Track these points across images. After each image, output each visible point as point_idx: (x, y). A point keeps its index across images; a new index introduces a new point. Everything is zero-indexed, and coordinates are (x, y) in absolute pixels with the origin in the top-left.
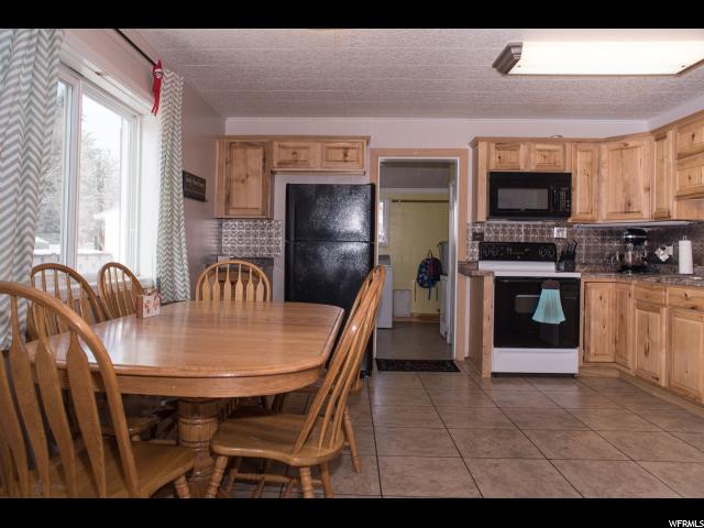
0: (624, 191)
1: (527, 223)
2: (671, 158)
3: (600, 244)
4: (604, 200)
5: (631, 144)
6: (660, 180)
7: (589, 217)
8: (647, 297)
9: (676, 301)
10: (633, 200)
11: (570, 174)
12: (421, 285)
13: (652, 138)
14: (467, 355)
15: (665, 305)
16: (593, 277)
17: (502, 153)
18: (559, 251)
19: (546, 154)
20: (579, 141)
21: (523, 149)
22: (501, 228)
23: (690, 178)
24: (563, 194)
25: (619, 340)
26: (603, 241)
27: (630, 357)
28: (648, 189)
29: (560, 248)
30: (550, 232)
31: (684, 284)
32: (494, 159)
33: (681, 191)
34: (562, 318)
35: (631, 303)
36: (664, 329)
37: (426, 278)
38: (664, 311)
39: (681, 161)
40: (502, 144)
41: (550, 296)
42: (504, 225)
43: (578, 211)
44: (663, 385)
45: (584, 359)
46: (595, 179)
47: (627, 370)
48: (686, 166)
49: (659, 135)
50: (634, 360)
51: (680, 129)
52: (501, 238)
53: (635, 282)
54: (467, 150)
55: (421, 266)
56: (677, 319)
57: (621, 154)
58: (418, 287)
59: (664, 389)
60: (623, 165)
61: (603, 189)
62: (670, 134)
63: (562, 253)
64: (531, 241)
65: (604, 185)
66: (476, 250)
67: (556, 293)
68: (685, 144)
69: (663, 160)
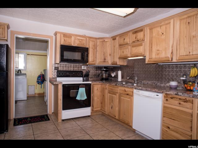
0: (104, 55)
1: (74, 64)
2: (117, 46)
3: (96, 72)
4: (98, 57)
5: (106, 40)
6: (114, 52)
7: (93, 63)
8: (112, 90)
9: (121, 92)
10: (106, 58)
11: (88, 48)
12: (38, 83)
13: (112, 39)
14: (53, 112)
15: (118, 93)
16: (95, 83)
17: (66, 39)
18: (84, 74)
19: (81, 41)
20: (91, 38)
21: (73, 38)
22: (64, 66)
23: (123, 52)
24: (86, 55)
25: (103, 102)
26: (97, 70)
27: (106, 108)
28: (110, 55)
29: (84, 73)
30: (81, 67)
31: (125, 86)
32: (62, 40)
33: (120, 56)
34: (86, 98)
35: (107, 91)
36: (118, 100)
37: (40, 81)
38: (118, 94)
39: (120, 47)
40: (65, 35)
41: (82, 90)
42: (66, 65)
43: (90, 61)
44: (117, 118)
45: (92, 110)
46: (95, 51)
47: (105, 113)
48: (122, 48)
49: (114, 38)
50: (107, 109)
51: (120, 37)
52: (65, 69)
53: (108, 85)
54: (53, 36)
55: (38, 77)
56: (122, 98)
57: (103, 43)
58: (37, 84)
59: (117, 120)
60: (103, 47)
61: (98, 54)
62: (117, 38)
63: (85, 74)
64: (75, 70)
65: (98, 52)
66: (56, 73)
67: (84, 89)
68: (122, 42)
69: (115, 46)
